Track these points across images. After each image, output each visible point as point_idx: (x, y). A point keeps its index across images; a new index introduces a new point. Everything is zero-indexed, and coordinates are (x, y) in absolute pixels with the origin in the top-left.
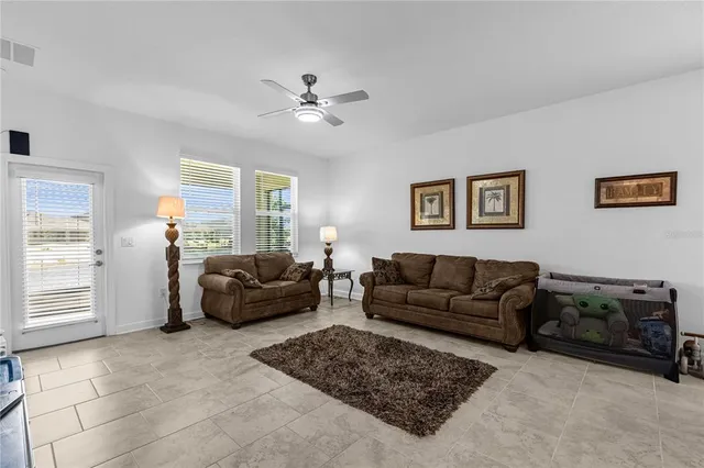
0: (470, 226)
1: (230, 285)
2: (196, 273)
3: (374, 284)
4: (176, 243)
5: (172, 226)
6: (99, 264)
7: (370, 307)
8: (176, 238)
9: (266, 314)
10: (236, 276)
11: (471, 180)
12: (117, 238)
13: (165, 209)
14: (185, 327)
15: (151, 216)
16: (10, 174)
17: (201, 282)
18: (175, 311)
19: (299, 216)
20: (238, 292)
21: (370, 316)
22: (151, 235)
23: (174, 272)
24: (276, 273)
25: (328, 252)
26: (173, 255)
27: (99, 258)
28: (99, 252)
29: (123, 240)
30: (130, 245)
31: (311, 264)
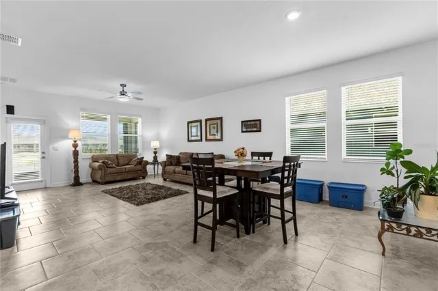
0: (207, 140)
1: (99, 166)
2: (88, 162)
3: (165, 166)
4: (77, 149)
5: (75, 141)
6: (43, 158)
7: (165, 175)
8: (77, 147)
9: (118, 179)
10: (103, 162)
11: (206, 120)
12: (51, 147)
13: (72, 135)
14: (81, 184)
15: (66, 137)
16: (7, 122)
17: (90, 166)
18: (77, 178)
19: (142, 136)
20: (103, 169)
21: (165, 180)
22: (66, 146)
23: (76, 161)
24: (127, 162)
25: (155, 153)
26: (76, 154)
27: (43, 155)
28: (43, 153)
29: (54, 148)
30: (57, 150)
31: (143, 158)
